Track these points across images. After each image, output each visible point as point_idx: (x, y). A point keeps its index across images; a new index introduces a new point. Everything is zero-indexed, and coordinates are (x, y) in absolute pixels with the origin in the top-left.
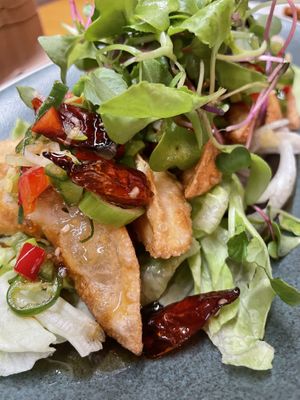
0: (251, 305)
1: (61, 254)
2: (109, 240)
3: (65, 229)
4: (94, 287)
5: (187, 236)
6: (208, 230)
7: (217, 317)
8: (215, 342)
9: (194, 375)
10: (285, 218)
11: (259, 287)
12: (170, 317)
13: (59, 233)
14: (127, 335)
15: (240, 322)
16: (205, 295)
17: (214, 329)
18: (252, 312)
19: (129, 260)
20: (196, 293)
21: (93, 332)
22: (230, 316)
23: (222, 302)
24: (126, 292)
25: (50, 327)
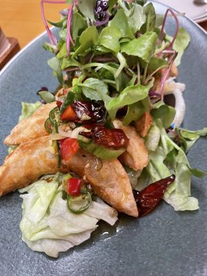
0: (180, 181)
1: (87, 179)
2: (110, 166)
3: (88, 166)
4: (109, 191)
5: (147, 156)
6: (153, 150)
7: (167, 191)
8: (168, 202)
9: (164, 220)
10: (183, 131)
11: (181, 171)
12: (145, 196)
13: (84, 169)
14: (131, 209)
15: (177, 190)
16: (158, 182)
17: (166, 196)
18: (182, 184)
19: (123, 174)
20: (154, 182)
21: (113, 212)
22: (173, 189)
23: (169, 183)
24: (125, 189)
25: (92, 215)
